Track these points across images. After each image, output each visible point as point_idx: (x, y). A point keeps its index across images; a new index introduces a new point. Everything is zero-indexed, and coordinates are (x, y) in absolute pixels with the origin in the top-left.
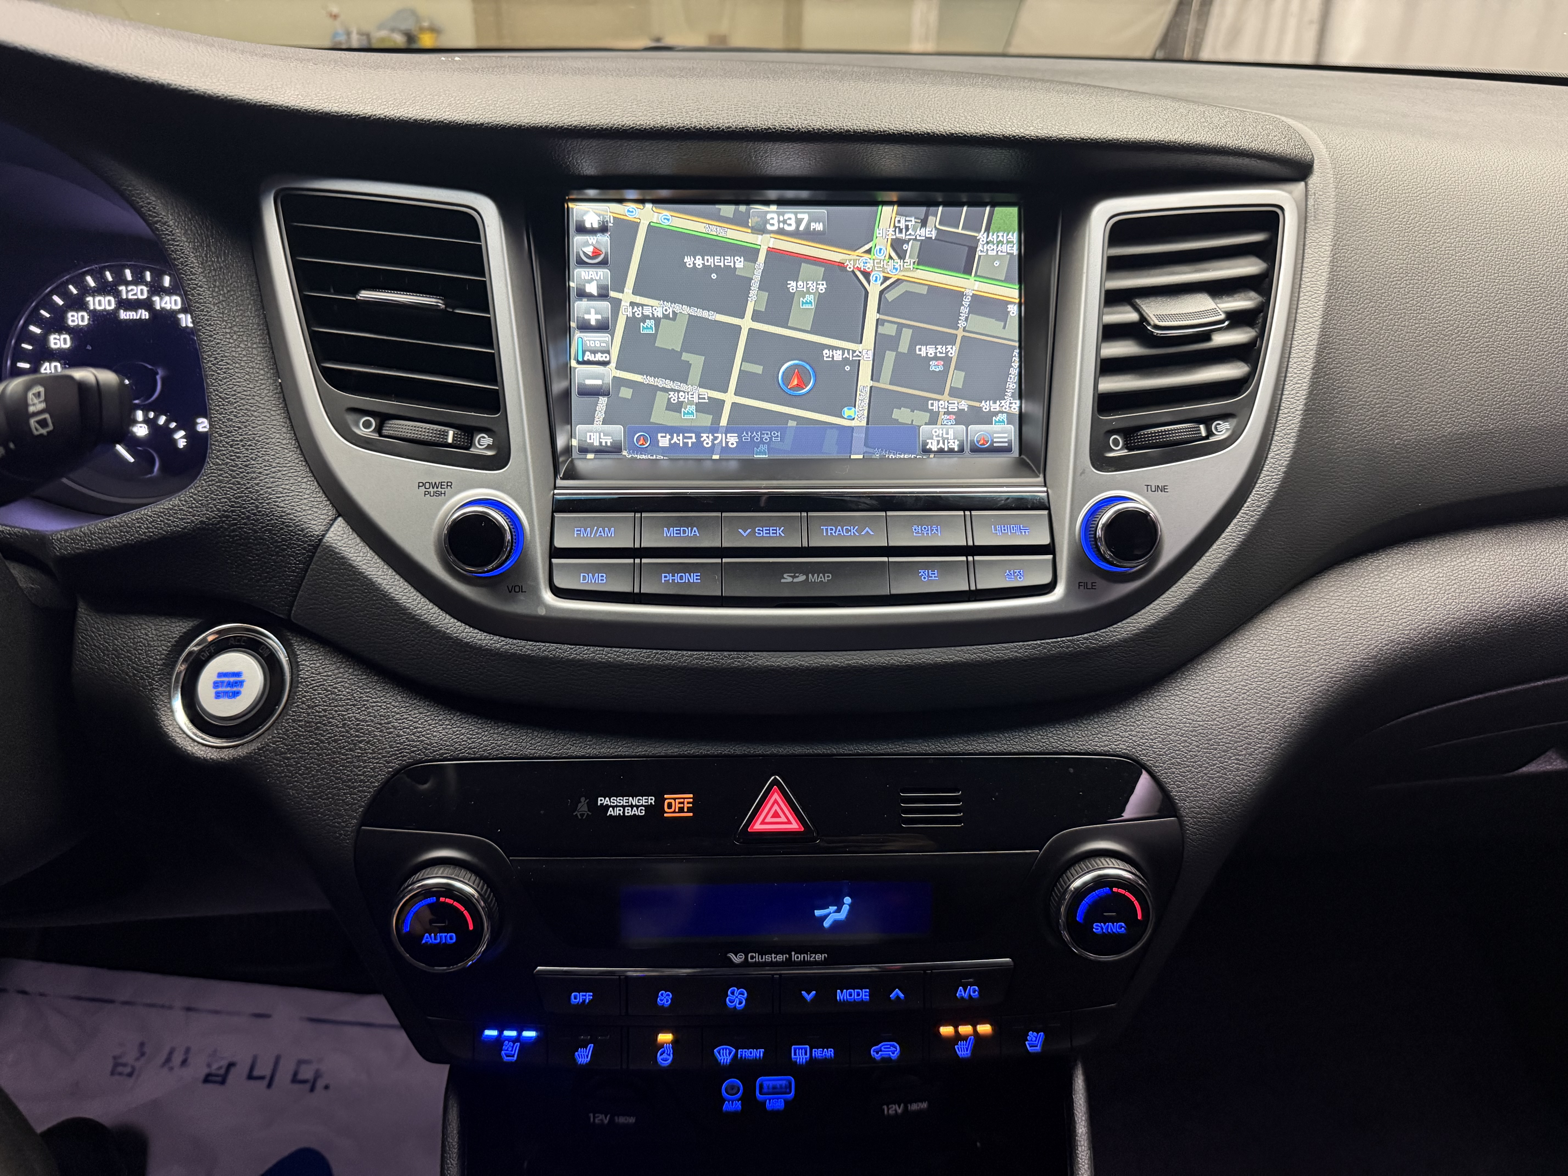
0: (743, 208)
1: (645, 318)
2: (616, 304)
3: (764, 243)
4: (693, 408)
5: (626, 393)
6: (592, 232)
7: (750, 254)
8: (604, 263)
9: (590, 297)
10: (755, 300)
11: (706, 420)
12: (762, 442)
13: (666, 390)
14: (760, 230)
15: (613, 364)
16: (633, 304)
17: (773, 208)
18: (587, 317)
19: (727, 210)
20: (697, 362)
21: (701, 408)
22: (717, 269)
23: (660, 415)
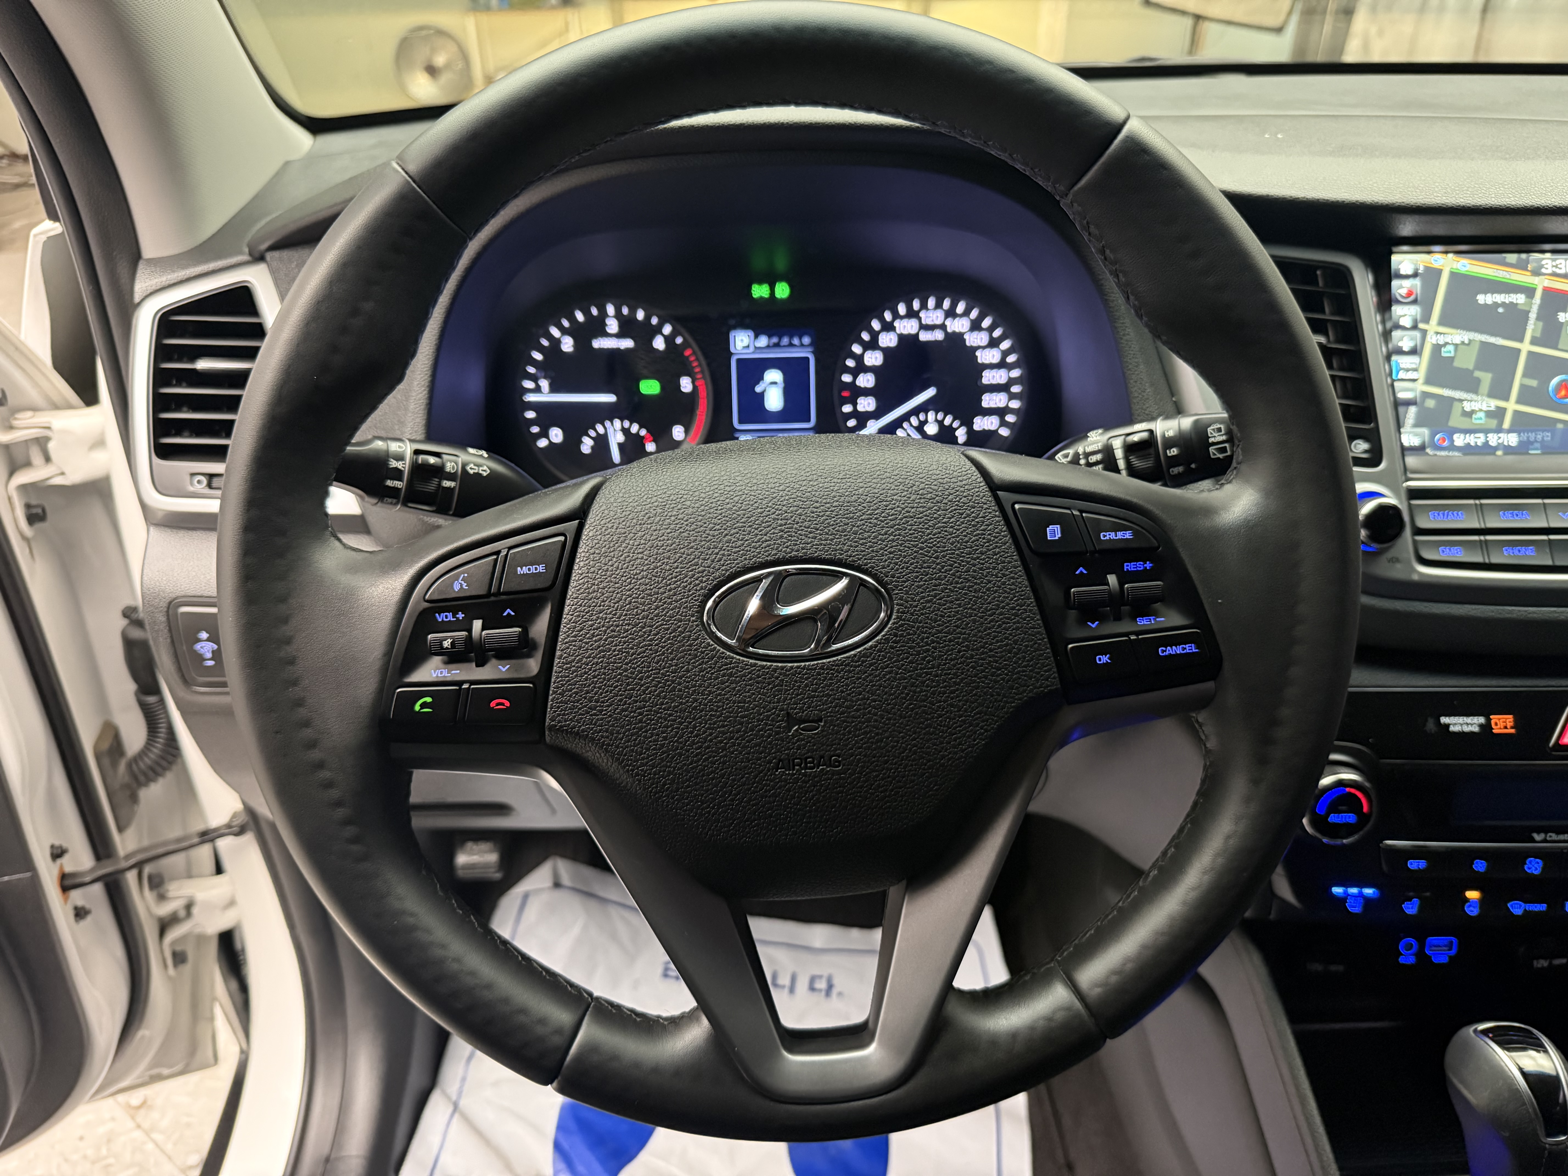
0: (1524, 256)
1: (1446, 344)
2: (1424, 333)
3: (1539, 283)
4: (1482, 415)
5: (1430, 403)
6: (1407, 277)
7: (1529, 292)
8: (1415, 302)
9: (1404, 328)
10: (1532, 327)
11: (1493, 423)
12: (1536, 441)
13: (1461, 401)
14: (1537, 273)
15: (1421, 381)
16: (1437, 333)
17: (1548, 255)
18: (1400, 344)
19: (1512, 258)
20: (1486, 378)
21: (1489, 414)
22: (1503, 304)
23: (1456, 421)
